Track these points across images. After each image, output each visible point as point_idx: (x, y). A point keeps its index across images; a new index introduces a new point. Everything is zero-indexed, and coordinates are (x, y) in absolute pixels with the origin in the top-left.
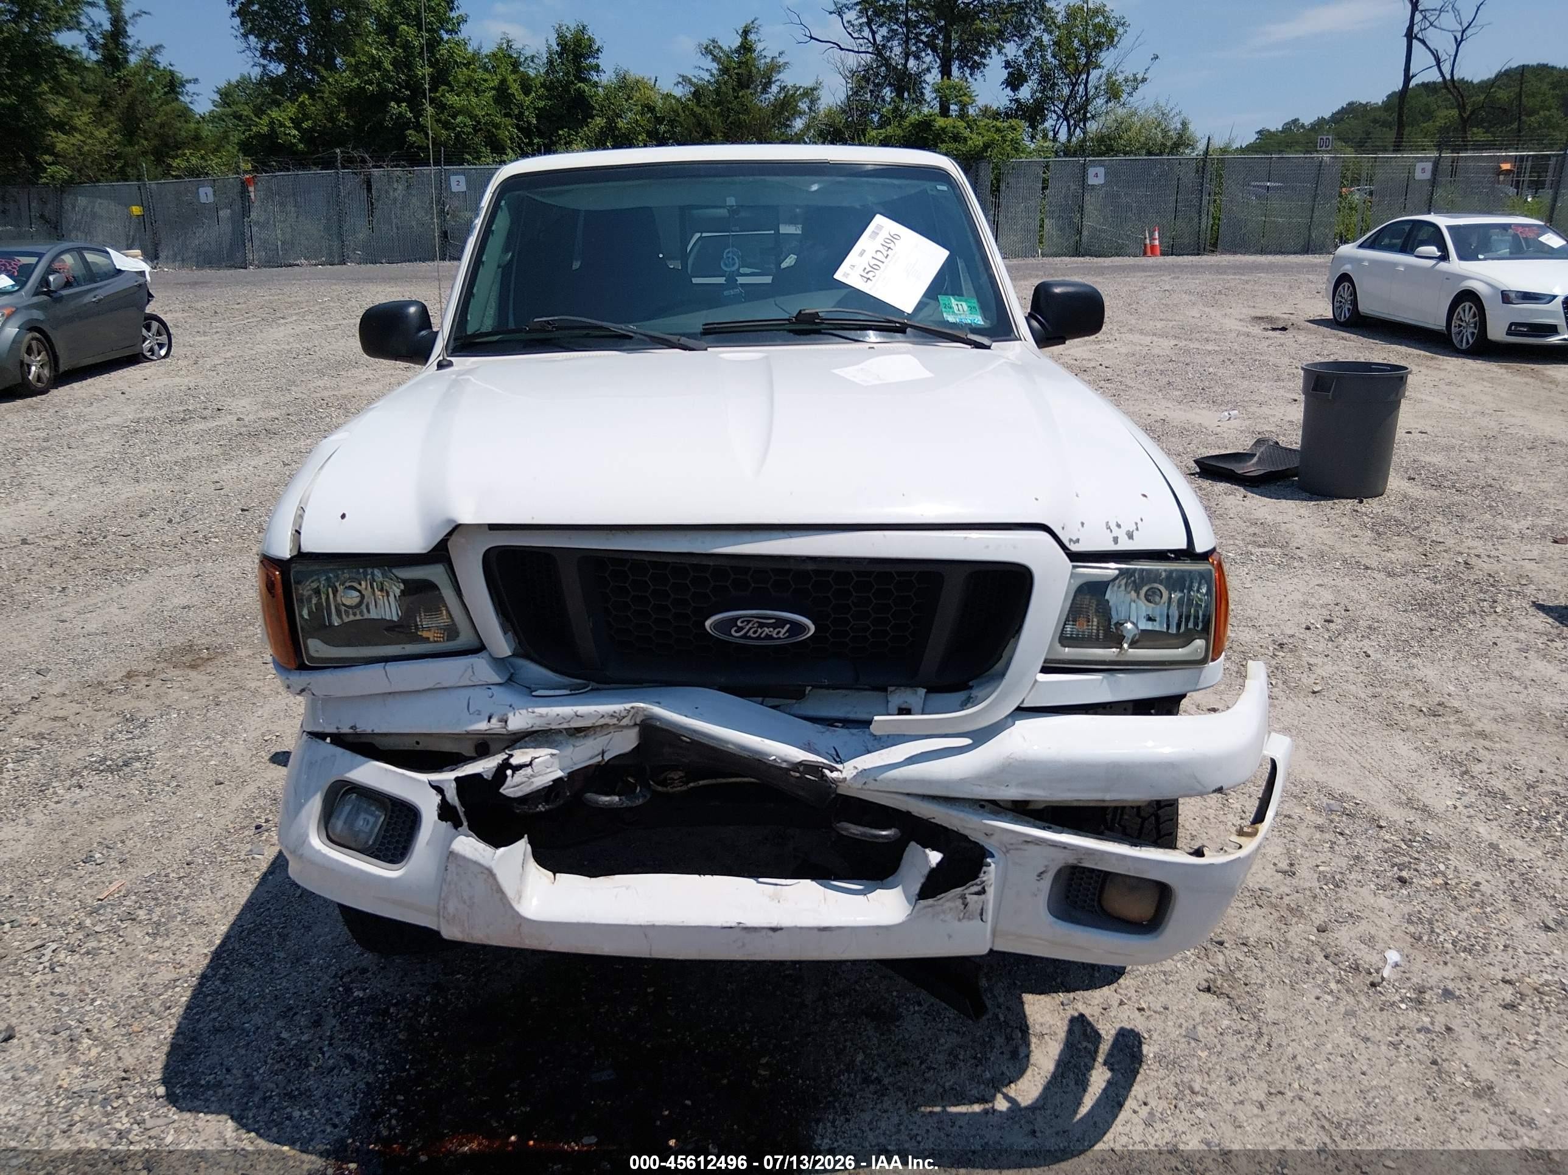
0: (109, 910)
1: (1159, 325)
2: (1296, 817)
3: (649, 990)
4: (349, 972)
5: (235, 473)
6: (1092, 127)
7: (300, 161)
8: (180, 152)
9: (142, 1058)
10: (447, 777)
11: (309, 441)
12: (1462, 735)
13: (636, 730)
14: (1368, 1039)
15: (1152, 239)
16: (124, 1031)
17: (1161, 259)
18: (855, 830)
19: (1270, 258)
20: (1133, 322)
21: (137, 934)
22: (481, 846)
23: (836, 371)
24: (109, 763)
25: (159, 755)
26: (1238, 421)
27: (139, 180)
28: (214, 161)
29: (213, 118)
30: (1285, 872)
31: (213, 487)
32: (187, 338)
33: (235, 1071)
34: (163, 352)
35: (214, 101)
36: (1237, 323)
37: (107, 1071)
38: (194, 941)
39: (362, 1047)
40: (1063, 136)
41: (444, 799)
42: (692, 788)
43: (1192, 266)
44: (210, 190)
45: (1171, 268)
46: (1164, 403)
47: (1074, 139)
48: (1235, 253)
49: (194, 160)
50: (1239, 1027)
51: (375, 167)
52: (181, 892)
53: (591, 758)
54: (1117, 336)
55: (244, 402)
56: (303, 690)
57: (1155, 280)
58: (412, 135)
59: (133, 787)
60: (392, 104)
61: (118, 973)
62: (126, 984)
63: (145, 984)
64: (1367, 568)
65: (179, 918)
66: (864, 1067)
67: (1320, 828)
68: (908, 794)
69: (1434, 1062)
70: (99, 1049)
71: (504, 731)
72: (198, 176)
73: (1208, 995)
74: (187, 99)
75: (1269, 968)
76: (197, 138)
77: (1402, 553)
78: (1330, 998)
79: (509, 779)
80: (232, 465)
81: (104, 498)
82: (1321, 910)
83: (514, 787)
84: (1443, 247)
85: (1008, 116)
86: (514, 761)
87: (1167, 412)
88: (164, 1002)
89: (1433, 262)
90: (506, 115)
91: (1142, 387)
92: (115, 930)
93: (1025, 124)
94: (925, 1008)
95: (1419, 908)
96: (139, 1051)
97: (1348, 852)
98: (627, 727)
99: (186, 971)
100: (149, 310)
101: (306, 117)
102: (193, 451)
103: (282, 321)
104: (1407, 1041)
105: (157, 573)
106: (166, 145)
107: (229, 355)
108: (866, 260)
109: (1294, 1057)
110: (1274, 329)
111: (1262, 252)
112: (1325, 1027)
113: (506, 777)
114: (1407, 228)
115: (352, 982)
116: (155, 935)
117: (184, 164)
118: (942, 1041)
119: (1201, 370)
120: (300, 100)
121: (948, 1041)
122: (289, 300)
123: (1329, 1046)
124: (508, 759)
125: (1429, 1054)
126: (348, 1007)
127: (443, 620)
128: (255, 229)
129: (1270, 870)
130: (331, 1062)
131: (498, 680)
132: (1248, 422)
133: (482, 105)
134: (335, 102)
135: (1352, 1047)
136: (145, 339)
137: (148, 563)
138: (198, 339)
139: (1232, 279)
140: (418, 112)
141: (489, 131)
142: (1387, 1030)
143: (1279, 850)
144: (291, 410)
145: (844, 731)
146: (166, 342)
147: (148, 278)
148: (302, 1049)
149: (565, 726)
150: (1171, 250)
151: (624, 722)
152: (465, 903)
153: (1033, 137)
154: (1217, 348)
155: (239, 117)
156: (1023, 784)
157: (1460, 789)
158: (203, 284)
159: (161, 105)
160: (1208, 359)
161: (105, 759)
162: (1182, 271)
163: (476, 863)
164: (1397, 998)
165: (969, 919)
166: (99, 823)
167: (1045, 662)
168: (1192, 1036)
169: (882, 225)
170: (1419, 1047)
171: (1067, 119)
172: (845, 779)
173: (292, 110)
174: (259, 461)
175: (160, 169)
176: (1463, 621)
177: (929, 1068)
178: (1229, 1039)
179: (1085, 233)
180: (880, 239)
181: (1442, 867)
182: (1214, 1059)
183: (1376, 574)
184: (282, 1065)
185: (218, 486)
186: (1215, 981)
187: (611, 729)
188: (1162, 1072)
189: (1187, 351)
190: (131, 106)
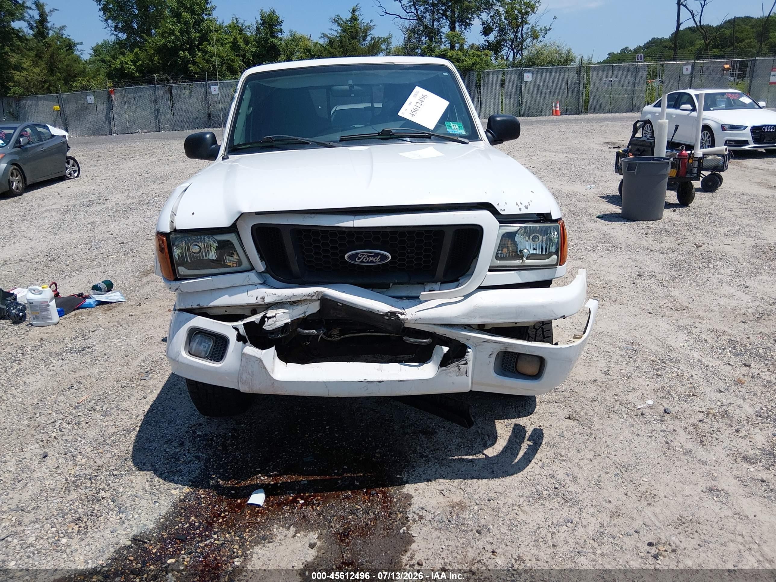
0: (83, 407)
1: (559, 147)
2: (612, 352)
3: (327, 427)
4: (194, 425)
5: (117, 228)
6: (525, 53)
7: (136, 81)
8: (76, 79)
9: (105, 462)
10: (240, 324)
11: (151, 212)
12: (689, 317)
13: (319, 302)
14: (638, 435)
15: (556, 107)
16: (96, 452)
17: (561, 117)
18: (412, 340)
19: (614, 115)
20: (547, 146)
21: (97, 416)
22: (256, 350)
23: (400, 154)
24: (75, 349)
25: (97, 346)
26: (595, 189)
27: (57, 93)
28: (93, 83)
29: (91, 62)
30: (605, 373)
31: (108, 234)
32: (86, 168)
33: (147, 464)
34: (76, 175)
35: (90, 54)
36: (597, 145)
37: (90, 467)
38: (123, 417)
39: (203, 453)
40: (511, 59)
41: (239, 333)
42: (343, 338)
43: (576, 120)
44: (92, 97)
45: (565, 121)
46: (560, 183)
47: (517, 60)
48: (596, 113)
49: (84, 83)
50: (582, 432)
51: (173, 83)
52: (115, 398)
53: (300, 315)
54: (539, 153)
55: (118, 196)
56: (177, 289)
57: (557, 127)
58: (191, 67)
59: (87, 359)
60: (181, 52)
61: (90, 431)
62: (94, 434)
63: (103, 434)
64: (651, 251)
65: (115, 409)
66: (421, 451)
67: (622, 356)
68: (434, 324)
69: (667, 443)
70: (86, 459)
71: (263, 303)
72: (86, 90)
73: (569, 420)
74: (78, 53)
75: (596, 410)
76: (84, 71)
77: (668, 243)
78: (623, 420)
79: (266, 322)
80: (116, 224)
81: (56, 240)
82: (620, 387)
83: (268, 326)
84: (693, 105)
85: (484, 49)
86: (268, 315)
87: (561, 186)
88: (112, 441)
89: (689, 112)
90: (237, 55)
91: (550, 176)
92: (87, 414)
93: (492, 53)
94: (447, 429)
95: (664, 385)
96: (103, 459)
97: (634, 365)
98: (315, 300)
99: (121, 428)
100: (68, 154)
101: (138, 59)
102: (97, 218)
103: (132, 159)
104: (656, 435)
105: (86, 272)
106: (70, 75)
107: (108, 175)
108: (413, 106)
109: (606, 442)
110: (614, 148)
111: (610, 112)
112: (620, 431)
113: (265, 321)
114: (677, 96)
115: (196, 429)
116: (105, 416)
117: (79, 85)
118: (454, 441)
119: (578, 167)
120: (135, 51)
121: (456, 441)
122: (134, 149)
123: (621, 438)
124: (265, 315)
125: (665, 440)
126: (195, 438)
127: (235, 257)
128: (115, 115)
129: (599, 373)
130: (189, 459)
131: (260, 282)
132: (599, 190)
133: (225, 51)
134: (152, 52)
135: (631, 438)
136: (67, 169)
137: (81, 267)
138: (92, 168)
139: (595, 125)
140: (194, 56)
141: (229, 64)
142: (647, 431)
143: (605, 365)
144: (141, 199)
145: (407, 301)
146: (77, 169)
147: (67, 139)
148: (176, 455)
149: (289, 300)
150: (566, 112)
151: (314, 298)
152: (249, 374)
153: (496, 59)
154: (586, 157)
155: (103, 61)
156: (482, 317)
157: (687, 339)
158: (91, 143)
159: (66, 56)
160: (582, 162)
161: (73, 348)
162: (570, 122)
163: (254, 357)
164: (652, 419)
165: (461, 375)
166: (73, 373)
167: (490, 267)
168: (562, 436)
169: (419, 91)
170: (660, 437)
171: (513, 50)
172: (407, 319)
173: (131, 56)
174: (128, 222)
175: (67, 87)
176: (694, 272)
177: (449, 451)
178: (577, 436)
179: (523, 105)
180: (418, 97)
181: (676, 370)
182: (571, 444)
183: (655, 253)
184: (167, 461)
185: (110, 233)
186: (572, 415)
187: (308, 302)
188: (548, 449)
189: (572, 159)
190: (52, 56)
